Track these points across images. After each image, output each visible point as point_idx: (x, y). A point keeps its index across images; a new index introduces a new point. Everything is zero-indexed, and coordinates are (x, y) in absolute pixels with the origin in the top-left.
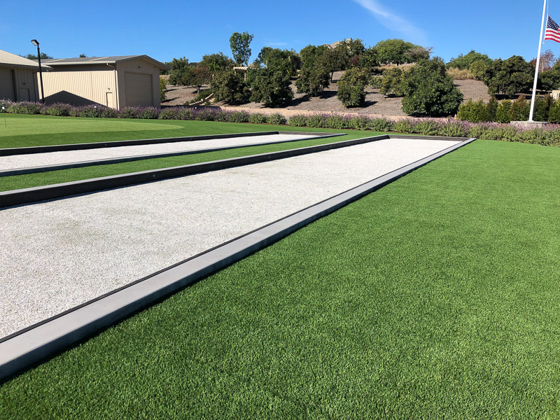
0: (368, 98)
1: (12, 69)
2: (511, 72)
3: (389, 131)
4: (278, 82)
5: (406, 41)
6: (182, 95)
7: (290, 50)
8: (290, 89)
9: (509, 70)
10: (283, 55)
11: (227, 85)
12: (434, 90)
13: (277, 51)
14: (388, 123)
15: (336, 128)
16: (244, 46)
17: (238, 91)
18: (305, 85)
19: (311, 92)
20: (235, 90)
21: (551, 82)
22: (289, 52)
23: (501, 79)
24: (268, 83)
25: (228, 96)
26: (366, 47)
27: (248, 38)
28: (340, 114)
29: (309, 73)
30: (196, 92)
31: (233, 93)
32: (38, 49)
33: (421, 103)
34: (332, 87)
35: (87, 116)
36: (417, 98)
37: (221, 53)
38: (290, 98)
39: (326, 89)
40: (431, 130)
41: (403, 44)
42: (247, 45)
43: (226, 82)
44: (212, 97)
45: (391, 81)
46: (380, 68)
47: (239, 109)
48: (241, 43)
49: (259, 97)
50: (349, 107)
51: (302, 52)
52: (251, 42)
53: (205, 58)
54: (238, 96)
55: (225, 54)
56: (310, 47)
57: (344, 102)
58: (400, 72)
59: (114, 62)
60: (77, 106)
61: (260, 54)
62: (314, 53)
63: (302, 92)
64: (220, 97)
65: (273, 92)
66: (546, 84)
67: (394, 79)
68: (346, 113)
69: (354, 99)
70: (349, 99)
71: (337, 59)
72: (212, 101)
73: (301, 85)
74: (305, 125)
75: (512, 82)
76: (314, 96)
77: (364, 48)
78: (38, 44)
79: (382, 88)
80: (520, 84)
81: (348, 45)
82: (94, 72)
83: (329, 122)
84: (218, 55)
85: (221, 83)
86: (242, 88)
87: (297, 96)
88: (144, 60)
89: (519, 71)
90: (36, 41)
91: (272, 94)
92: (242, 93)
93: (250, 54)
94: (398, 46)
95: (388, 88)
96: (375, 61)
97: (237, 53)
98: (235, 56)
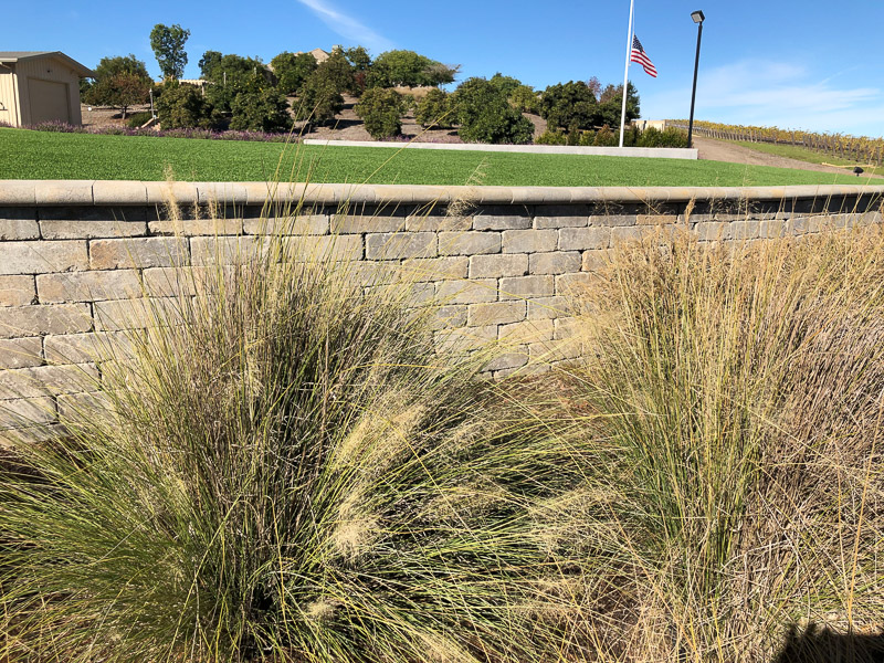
0: (405, 130)
2: (574, 101)
5: (419, 54)
7: (254, 59)
8: (288, 115)
9: (571, 98)
10: (245, 66)
13: (233, 58)
16: (174, 49)
17: (202, 116)
19: (317, 119)
20: (199, 113)
21: (614, 117)
22: (252, 61)
23: (562, 109)
25: (189, 122)
26: (373, 59)
27: (181, 37)
30: (118, 117)
31: (196, 119)
34: (346, 115)
37: (133, 56)
39: (338, 117)
41: (417, 58)
42: (179, 45)
43: (185, 100)
45: (430, 108)
48: (169, 42)
51: (275, 62)
52: (186, 42)
53: (104, 62)
54: (204, 122)
55: (139, 59)
56: (286, 54)
57: (373, 133)
58: (441, 95)
59: (15, 60)
61: (201, 61)
62: (295, 65)
63: (303, 119)
65: (266, 117)
66: (608, 119)
67: (436, 106)
69: (389, 129)
73: (301, 110)
75: (576, 114)
76: (322, 126)
77: (368, 60)
79: (421, 116)
80: (585, 116)
81: (347, 54)
84: (127, 60)
87: (298, 124)
88: (58, 61)
89: (582, 100)
91: (266, 120)
93: (186, 60)
94: (411, 60)
95: (427, 116)
97: (164, 58)
98: (161, 62)
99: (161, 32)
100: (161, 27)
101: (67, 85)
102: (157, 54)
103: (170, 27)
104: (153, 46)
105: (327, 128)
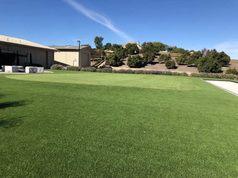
1: (47, 51)
4: (138, 58)
11: (114, 59)
18: (146, 59)
24: (135, 59)
27: (102, 39)
31: (116, 62)
42: (101, 41)
50: (169, 68)
59: (81, 48)
76: (149, 64)
88: (87, 48)
91: (137, 63)
97: (97, 45)
98: (96, 46)
99: (97, 38)
100: (97, 37)
101: (88, 54)
102: (96, 44)
103: (99, 37)
104: (95, 42)
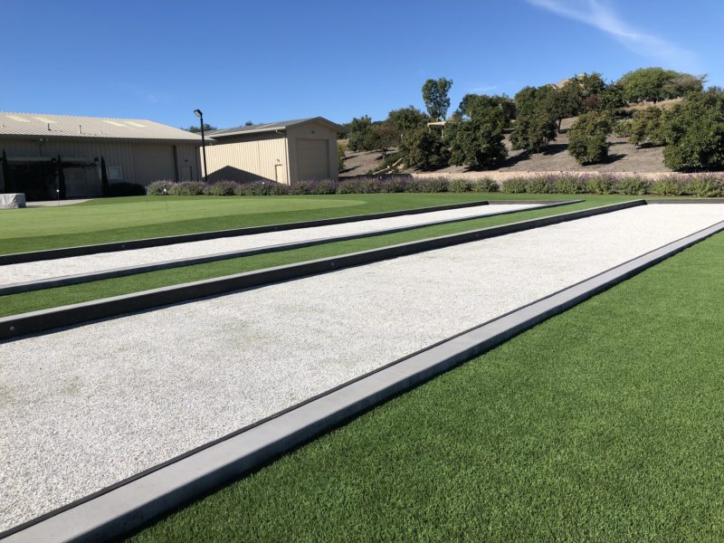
0: (612, 151)
1: (173, 146)
3: (646, 193)
4: (486, 137)
5: (666, 68)
6: (365, 162)
7: (501, 96)
8: (503, 146)
10: (492, 102)
11: (419, 146)
12: (712, 133)
13: (484, 98)
14: (643, 183)
15: (568, 193)
16: (441, 96)
17: (433, 153)
18: (524, 139)
19: (531, 147)
20: (430, 151)
22: (499, 98)
24: (473, 140)
25: (421, 160)
26: (607, 82)
28: (573, 174)
29: (528, 123)
30: (380, 158)
31: (427, 156)
32: (202, 120)
33: (692, 152)
34: (561, 139)
35: (254, 194)
36: (686, 146)
37: (412, 107)
38: (503, 157)
39: (552, 143)
40: (711, 190)
41: (662, 73)
42: (444, 93)
43: (418, 142)
44: (401, 163)
45: (644, 126)
46: (627, 109)
47: (435, 175)
48: (436, 92)
49: (460, 158)
50: (585, 164)
51: (518, 96)
52: (450, 90)
53: (391, 114)
54: (433, 159)
55: (416, 108)
56: (528, 89)
57: (577, 157)
58: (658, 112)
59: (284, 127)
60: (242, 182)
61: (461, 103)
62: (534, 97)
63: (519, 148)
64: (412, 162)
65: (480, 150)
67: (650, 123)
68: (582, 173)
69: (592, 152)
70: (585, 153)
71: (566, 101)
72: (401, 167)
73: (517, 140)
74: (525, 191)
76: (535, 152)
77: (603, 84)
78: (201, 114)
79: (633, 136)
81: (581, 82)
82: (261, 143)
83: (558, 185)
84: (407, 110)
85: (412, 144)
86: (438, 149)
87: (512, 154)
88: (319, 123)
90: (199, 111)
91: (479, 154)
92: (439, 155)
93: (449, 105)
94: (654, 77)
95: (641, 135)
96: (620, 101)
97: (432, 105)
98: (429, 108)
99: (430, 85)
100: (430, 81)
101: (327, 141)
102: (427, 103)
103: (437, 80)
104: (424, 97)
105: (541, 155)
